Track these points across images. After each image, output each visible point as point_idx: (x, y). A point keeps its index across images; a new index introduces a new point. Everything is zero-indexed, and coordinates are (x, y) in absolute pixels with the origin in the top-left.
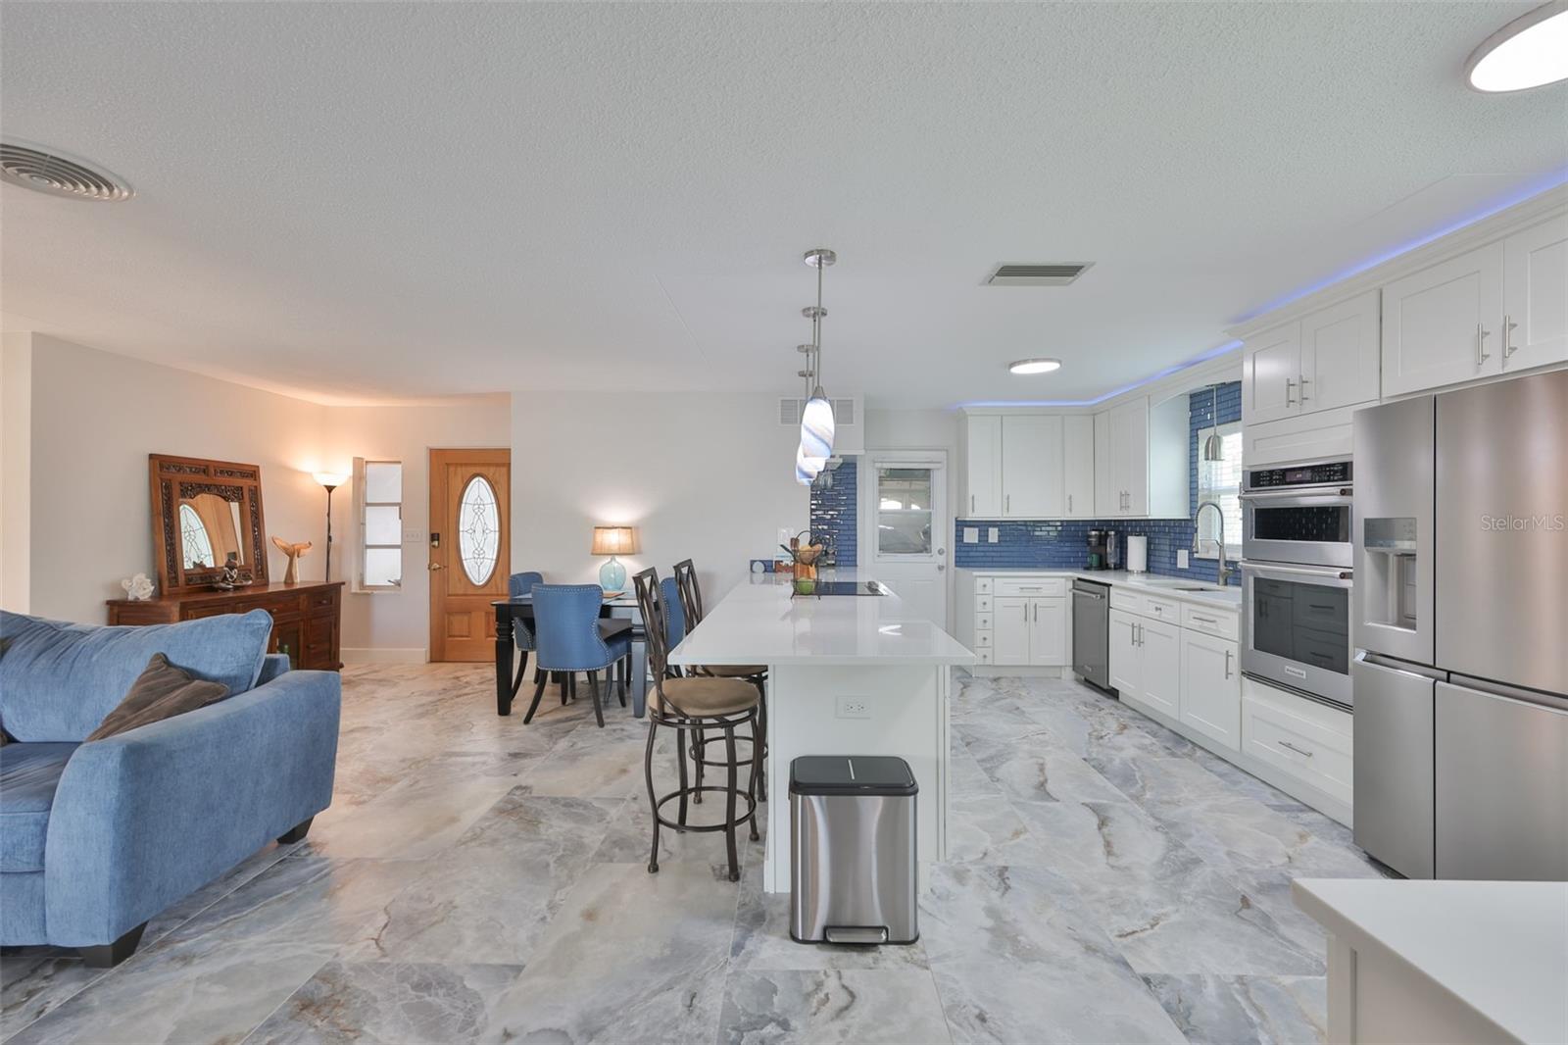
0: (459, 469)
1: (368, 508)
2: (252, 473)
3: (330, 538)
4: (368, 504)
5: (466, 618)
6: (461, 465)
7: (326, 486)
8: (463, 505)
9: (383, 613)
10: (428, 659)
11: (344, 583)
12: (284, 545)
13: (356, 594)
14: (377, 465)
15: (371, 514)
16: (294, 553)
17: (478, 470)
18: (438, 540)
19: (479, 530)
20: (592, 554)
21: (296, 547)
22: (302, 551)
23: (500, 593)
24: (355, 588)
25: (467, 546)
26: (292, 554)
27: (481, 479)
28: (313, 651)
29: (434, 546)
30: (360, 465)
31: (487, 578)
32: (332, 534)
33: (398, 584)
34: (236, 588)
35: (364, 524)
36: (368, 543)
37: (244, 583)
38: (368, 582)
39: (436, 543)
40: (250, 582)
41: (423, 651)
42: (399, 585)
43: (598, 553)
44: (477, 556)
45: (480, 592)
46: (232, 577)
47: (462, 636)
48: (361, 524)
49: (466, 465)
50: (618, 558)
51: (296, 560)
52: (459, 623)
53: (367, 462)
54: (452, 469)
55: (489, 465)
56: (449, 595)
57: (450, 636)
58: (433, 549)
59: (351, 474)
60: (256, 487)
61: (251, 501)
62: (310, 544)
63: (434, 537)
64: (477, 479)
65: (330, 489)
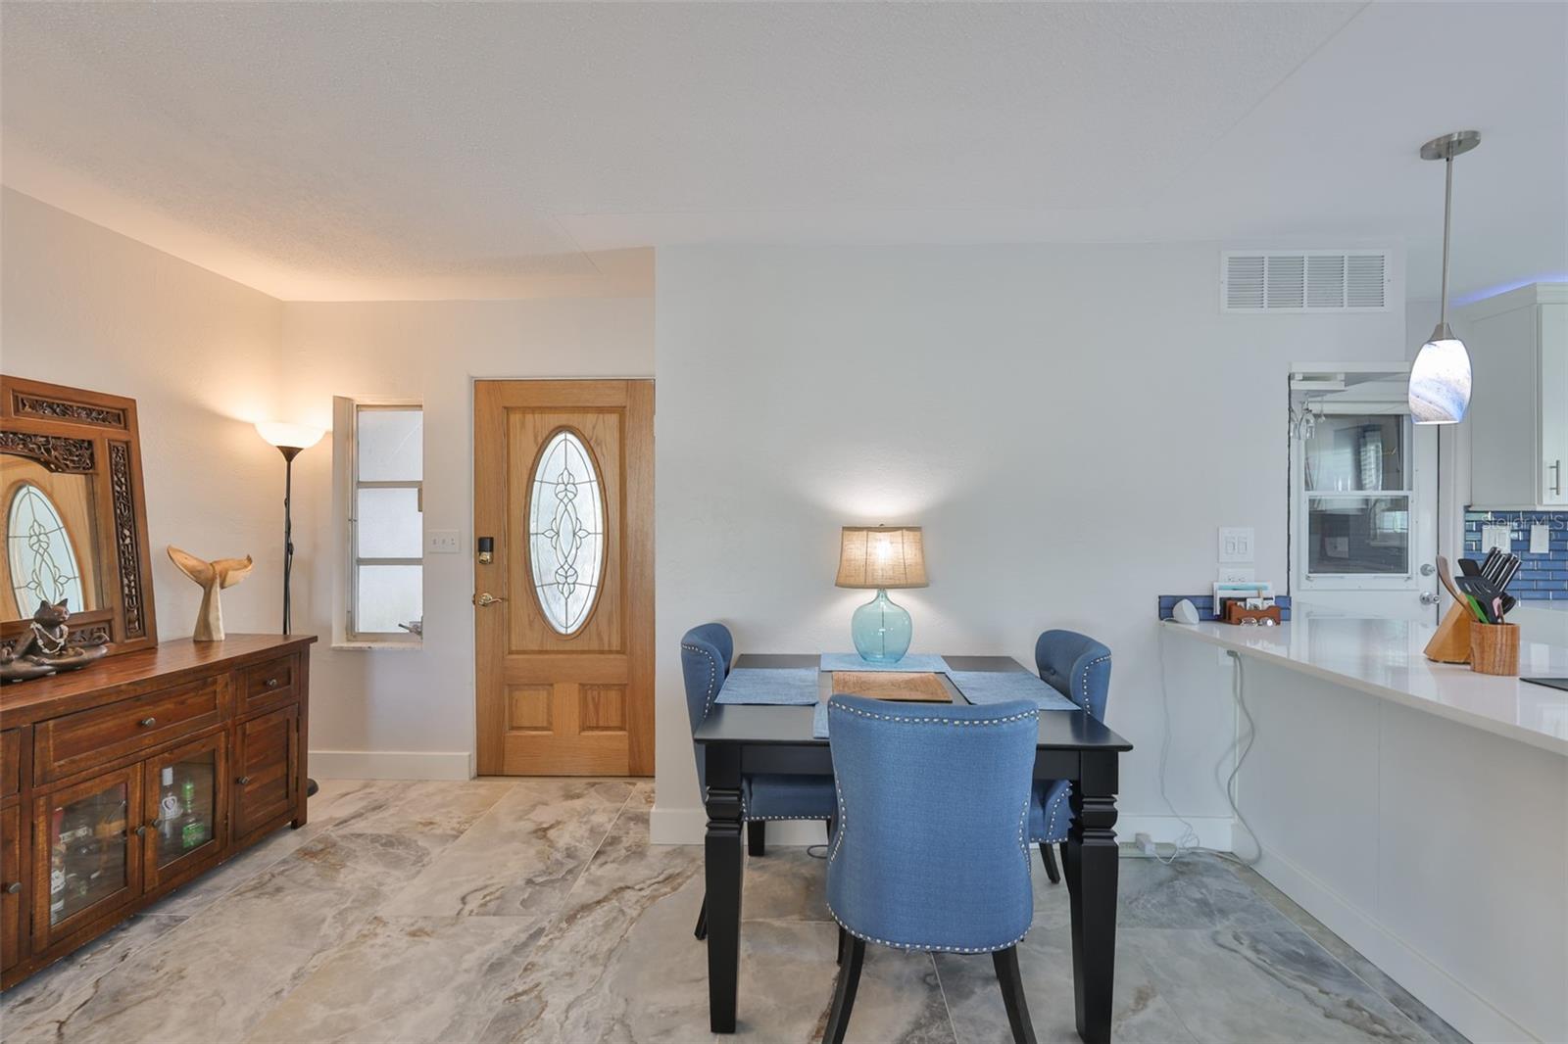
0: (529, 417)
1: (361, 491)
2: (120, 414)
3: (289, 548)
4: (360, 484)
5: (543, 694)
6: (533, 410)
7: (281, 448)
8: (536, 485)
9: (389, 685)
10: (474, 772)
11: (314, 639)
12: (192, 563)
13: (340, 651)
14: (379, 413)
15: (366, 500)
16: (213, 580)
17: (563, 419)
18: (491, 550)
19: (566, 528)
20: (836, 585)
21: (218, 568)
22: (231, 573)
23: (606, 648)
24: (338, 640)
25: (544, 558)
26: (208, 581)
27: (570, 437)
28: (247, 789)
29: (482, 562)
30: (346, 413)
31: (582, 619)
32: (293, 539)
33: (417, 630)
34: (64, 670)
35: (353, 521)
36: (362, 555)
37: (86, 655)
38: (362, 627)
39: (486, 556)
40: (104, 651)
41: (463, 756)
42: (420, 633)
43: (847, 583)
44: (562, 580)
45: (568, 647)
46: (52, 644)
47: (536, 729)
48: (349, 521)
49: (542, 410)
50: (892, 595)
51: (218, 594)
52: (530, 706)
53: (357, 406)
54: (515, 418)
55: (585, 410)
56: (511, 653)
57: (513, 728)
58: (482, 567)
59: (330, 427)
60: (127, 443)
61: (114, 471)
62: (249, 560)
63: (484, 544)
64: (561, 437)
65: (290, 453)
